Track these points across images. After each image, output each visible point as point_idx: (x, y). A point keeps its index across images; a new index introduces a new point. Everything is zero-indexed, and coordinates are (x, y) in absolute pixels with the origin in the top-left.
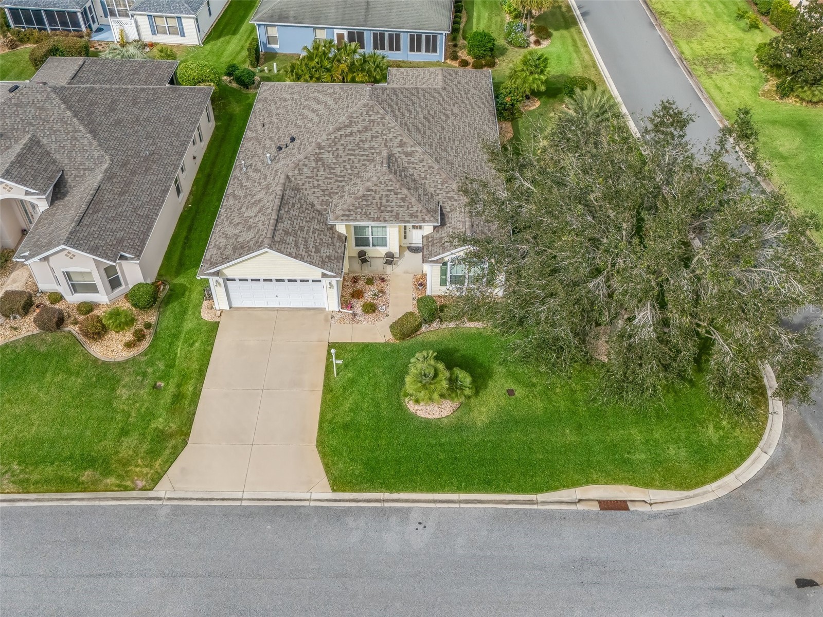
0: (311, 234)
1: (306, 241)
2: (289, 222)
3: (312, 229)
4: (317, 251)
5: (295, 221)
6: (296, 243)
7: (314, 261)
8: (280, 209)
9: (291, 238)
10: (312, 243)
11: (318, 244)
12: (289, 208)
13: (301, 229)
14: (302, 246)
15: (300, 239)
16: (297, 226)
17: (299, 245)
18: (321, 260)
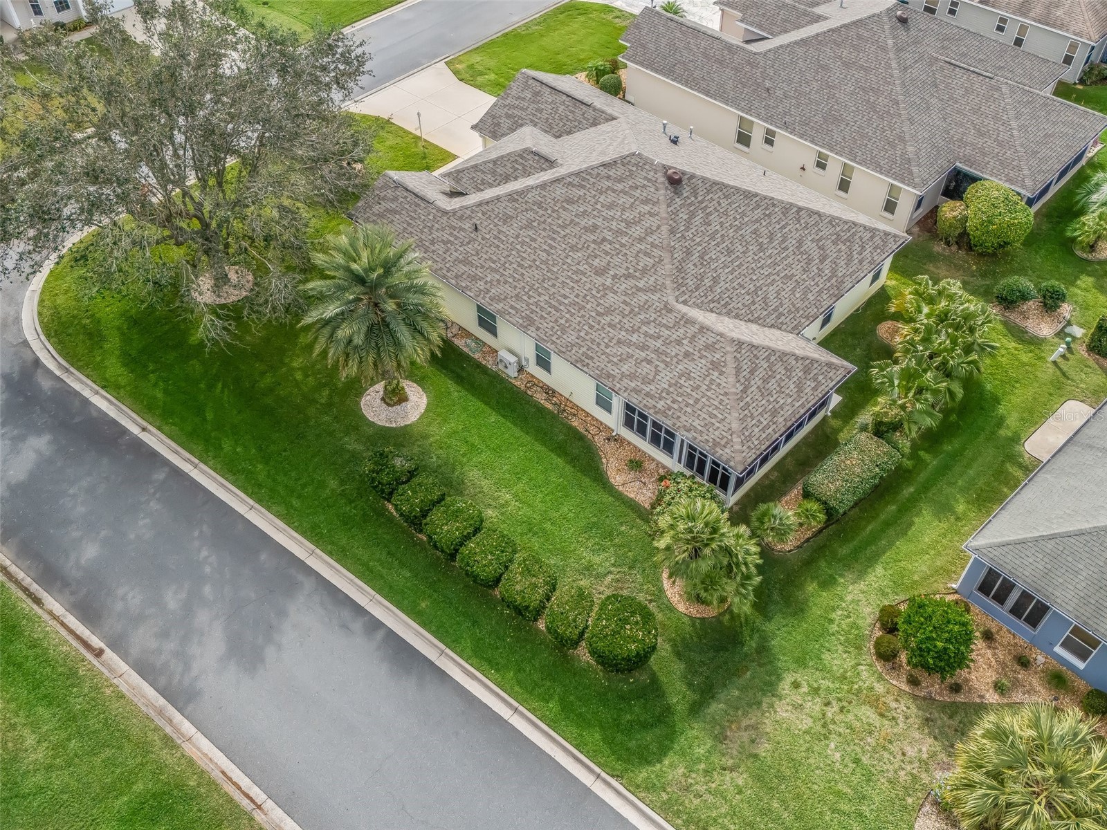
0: (531, 117)
1: (522, 109)
2: (550, 100)
3: (537, 120)
4: (508, 116)
5: (550, 107)
6: (523, 99)
7: (497, 108)
8: (568, 96)
9: (530, 96)
10: (519, 114)
11: (516, 119)
12: (568, 106)
13: (540, 111)
14: (517, 103)
15: (526, 104)
16: (543, 107)
17: (519, 100)
18: (497, 115)
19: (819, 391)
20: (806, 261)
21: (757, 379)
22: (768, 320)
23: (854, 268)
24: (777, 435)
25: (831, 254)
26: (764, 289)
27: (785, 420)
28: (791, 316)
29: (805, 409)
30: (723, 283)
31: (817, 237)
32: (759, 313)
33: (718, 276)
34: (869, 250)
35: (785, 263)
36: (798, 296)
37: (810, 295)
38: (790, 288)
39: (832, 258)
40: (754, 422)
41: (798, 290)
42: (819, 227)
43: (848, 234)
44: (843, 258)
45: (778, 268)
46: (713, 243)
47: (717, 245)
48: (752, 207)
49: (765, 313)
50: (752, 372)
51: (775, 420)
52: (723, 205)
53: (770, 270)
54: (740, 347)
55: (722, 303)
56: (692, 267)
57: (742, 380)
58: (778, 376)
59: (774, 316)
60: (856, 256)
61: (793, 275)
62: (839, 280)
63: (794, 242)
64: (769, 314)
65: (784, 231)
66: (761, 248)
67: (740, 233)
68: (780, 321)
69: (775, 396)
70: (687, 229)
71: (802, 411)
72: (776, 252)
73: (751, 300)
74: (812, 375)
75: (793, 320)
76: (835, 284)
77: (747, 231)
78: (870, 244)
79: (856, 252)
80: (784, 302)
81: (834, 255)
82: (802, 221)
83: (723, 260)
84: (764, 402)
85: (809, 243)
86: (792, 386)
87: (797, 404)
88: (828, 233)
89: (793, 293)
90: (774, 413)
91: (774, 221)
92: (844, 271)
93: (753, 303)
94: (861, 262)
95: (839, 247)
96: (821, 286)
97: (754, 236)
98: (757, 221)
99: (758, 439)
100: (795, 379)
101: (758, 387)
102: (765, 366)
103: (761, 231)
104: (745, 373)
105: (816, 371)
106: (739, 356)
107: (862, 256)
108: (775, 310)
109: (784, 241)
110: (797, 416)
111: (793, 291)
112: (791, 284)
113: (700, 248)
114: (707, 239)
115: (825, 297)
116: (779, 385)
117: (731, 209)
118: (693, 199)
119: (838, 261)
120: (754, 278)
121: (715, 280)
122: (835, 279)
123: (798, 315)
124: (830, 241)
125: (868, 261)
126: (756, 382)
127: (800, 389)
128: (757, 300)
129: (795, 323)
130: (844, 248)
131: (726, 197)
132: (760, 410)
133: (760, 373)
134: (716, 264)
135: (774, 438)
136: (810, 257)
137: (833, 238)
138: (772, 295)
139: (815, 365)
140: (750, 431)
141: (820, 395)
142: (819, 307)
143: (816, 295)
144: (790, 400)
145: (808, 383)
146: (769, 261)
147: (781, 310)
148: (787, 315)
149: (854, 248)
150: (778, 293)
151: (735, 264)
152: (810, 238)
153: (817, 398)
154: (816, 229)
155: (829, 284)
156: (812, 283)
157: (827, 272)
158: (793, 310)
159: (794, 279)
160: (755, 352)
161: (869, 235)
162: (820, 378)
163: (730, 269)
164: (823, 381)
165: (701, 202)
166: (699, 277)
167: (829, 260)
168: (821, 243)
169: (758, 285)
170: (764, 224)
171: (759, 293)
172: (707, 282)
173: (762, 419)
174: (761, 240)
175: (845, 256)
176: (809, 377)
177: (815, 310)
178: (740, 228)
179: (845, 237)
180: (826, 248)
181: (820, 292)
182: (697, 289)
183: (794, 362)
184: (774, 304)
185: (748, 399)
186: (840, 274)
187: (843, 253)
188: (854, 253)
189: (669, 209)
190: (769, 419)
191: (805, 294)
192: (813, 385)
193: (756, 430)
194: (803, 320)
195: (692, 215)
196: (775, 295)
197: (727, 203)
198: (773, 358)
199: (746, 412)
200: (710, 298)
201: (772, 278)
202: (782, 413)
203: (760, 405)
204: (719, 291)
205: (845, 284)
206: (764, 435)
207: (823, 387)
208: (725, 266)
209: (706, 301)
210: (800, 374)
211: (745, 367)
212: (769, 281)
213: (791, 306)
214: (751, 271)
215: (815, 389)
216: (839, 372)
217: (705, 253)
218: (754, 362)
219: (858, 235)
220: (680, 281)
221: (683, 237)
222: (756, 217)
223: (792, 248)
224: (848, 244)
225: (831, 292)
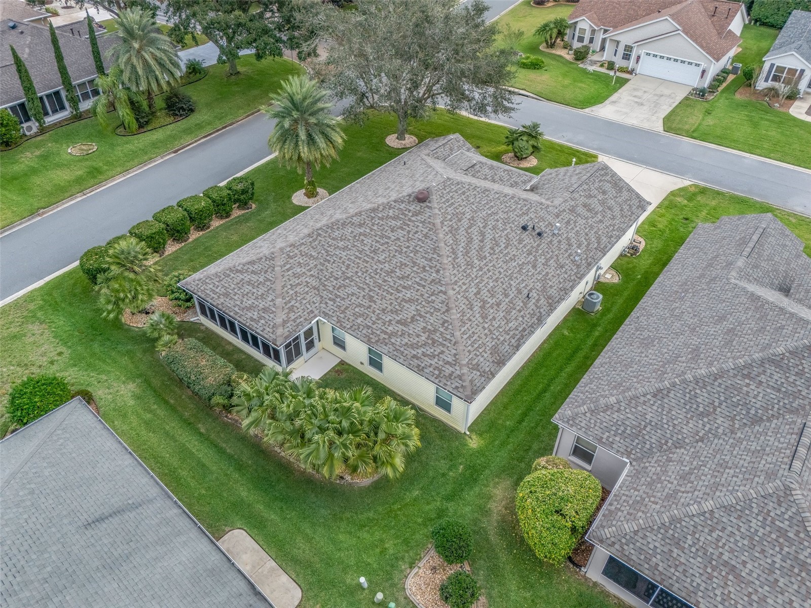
19: (251, 323)
20: (394, 310)
21: (249, 277)
22: (325, 292)
23: (406, 352)
24: (210, 301)
25: (411, 328)
26: (352, 283)
27: (222, 303)
28: (336, 309)
29: (234, 316)
30: (345, 254)
31: (422, 313)
32: (329, 284)
33: (350, 249)
34: (433, 362)
35: (384, 294)
36: (357, 310)
37: (361, 319)
38: (361, 302)
39: (407, 330)
40: (217, 283)
41: (362, 309)
42: (435, 313)
43: (441, 340)
44: (411, 339)
45: (376, 289)
46: (377, 238)
47: (377, 242)
48: (426, 256)
49: (331, 289)
50: (253, 272)
51: (221, 297)
52: (416, 235)
53: (371, 284)
54: (270, 259)
55: (328, 258)
56: (349, 231)
57: (245, 268)
58: (255, 291)
59: (330, 296)
60: (420, 351)
61: (375, 302)
62: (386, 341)
63: (408, 295)
64: (331, 292)
65: (416, 286)
66: (390, 273)
67: (397, 254)
68: (328, 301)
69: (239, 292)
70: (382, 219)
71: (232, 314)
72: (392, 284)
73: (339, 277)
74: (263, 315)
75: (332, 311)
76: (381, 338)
77: (399, 258)
78: (441, 363)
79: (424, 350)
80: (346, 300)
81: (411, 332)
82: (433, 298)
83: (366, 249)
84: (233, 286)
85: (413, 308)
86: (250, 302)
87: (236, 309)
88: (432, 321)
89: (357, 306)
90: (226, 295)
91: (422, 276)
92: (398, 343)
93: (336, 279)
94: (414, 356)
95: (422, 334)
96: (374, 327)
97: (398, 264)
98: (414, 263)
99: (205, 289)
100: (256, 303)
101: (243, 279)
102: (261, 280)
103: (407, 268)
104: (252, 268)
105: (267, 317)
106: (263, 260)
107: (422, 357)
108: (337, 296)
109: (404, 287)
110: (227, 311)
111: (360, 305)
112: (366, 303)
113: (368, 231)
114: (379, 233)
115: (364, 332)
116: (248, 293)
117: (416, 241)
118: (410, 214)
119: (406, 337)
120: (359, 274)
121: (345, 248)
122: (386, 337)
123: (338, 314)
124: (425, 325)
125: (420, 363)
126: (247, 277)
127: (249, 309)
128: (340, 280)
129: (330, 313)
130: (423, 338)
131: (426, 236)
132: (226, 285)
133: (254, 278)
134: (359, 245)
135: (207, 299)
136: (399, 312)
137: (429, 327)
138: (349, 290)
139: (272, 315)
140: (210, 282)
141: (248, 324)
142: (353, 329)
143: (363, 324)
144: (238, 303)
145: (256, 313)
146: (380, 281)
147: (338, 300)
148: (335, 305)
149: (428, 348)
150: (353, 294)
151: (365, 258)
152: (418, 307)
153: (244, 322)
154: (432, 311)
155: (378, 332)
156: (374, 319)
157: (390, 328)
158: (342, 309)
159: (372, 304)
160: (269, 270)
161: (450, 360)
162: (263, 321)
163: (360, 256)
164: (260, 324)
165: (410, 220)
166: (343, 238)
167: (404, 329)
168: (418, 318)
169: (354, 278)
170: (415, 269)
171: (347, 281)
172: (341, 244)
173: (219, 288)
174: (397, 270)
175: (415, 341)
176: (260, 312)
177: (348, 326)
178: (401, 253)
179: (436, 338)
180: (415, 323)
181: (368, 327)
182: (333, 239)
183: (270, 299)
184: (341, 293)
185: (233, 275)
186: (393, 340)
187: (417, 339)
188: (422, 349)
189: (392, 203)
190: (221, 292)
191: (361, 315)
192: (255, 317)
193: (211, 286)
194: (335, 319)
195: (395, 218)
196: (349, 292)
197: (420, 237)
198: (268, 283)
199: (223, 276)
200: (329, 249)
201: (365, 287)
202: (227, 300)
203: (230, 284)
204: (337, 253)
205: (384, 347)
206: (208, 292)
207: (256, 325)
208: (360, 252)
209: (325, 247)
210: (261, 305)
211: (256, 267)
212: (361, 285)
213: (344, 307)
214: (364, 270)
215: (252, 319)
216: (271, 335)
217: (365, 235)
218: (261, 272)
219: (445, 349)
220: (335, 227)
221: (373, 218)
222: (418, 262)
223: (401, 295)
224: (430, 342)
225: (371, 336)
